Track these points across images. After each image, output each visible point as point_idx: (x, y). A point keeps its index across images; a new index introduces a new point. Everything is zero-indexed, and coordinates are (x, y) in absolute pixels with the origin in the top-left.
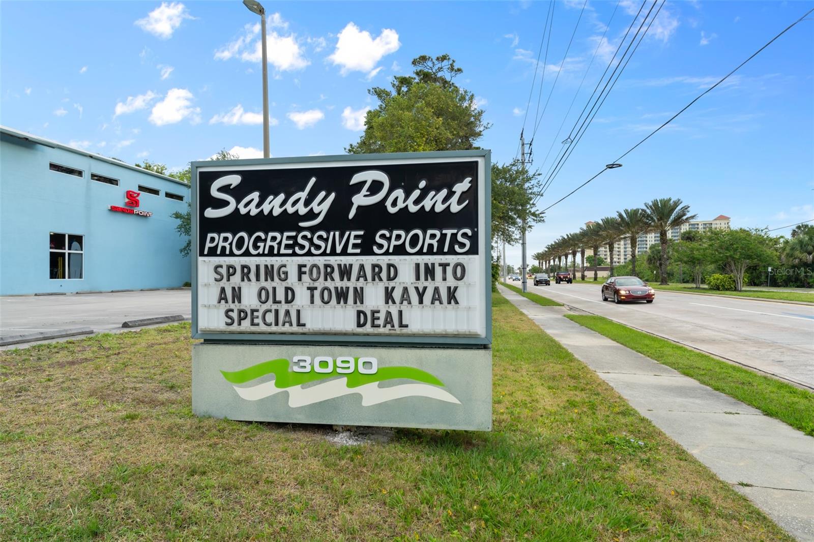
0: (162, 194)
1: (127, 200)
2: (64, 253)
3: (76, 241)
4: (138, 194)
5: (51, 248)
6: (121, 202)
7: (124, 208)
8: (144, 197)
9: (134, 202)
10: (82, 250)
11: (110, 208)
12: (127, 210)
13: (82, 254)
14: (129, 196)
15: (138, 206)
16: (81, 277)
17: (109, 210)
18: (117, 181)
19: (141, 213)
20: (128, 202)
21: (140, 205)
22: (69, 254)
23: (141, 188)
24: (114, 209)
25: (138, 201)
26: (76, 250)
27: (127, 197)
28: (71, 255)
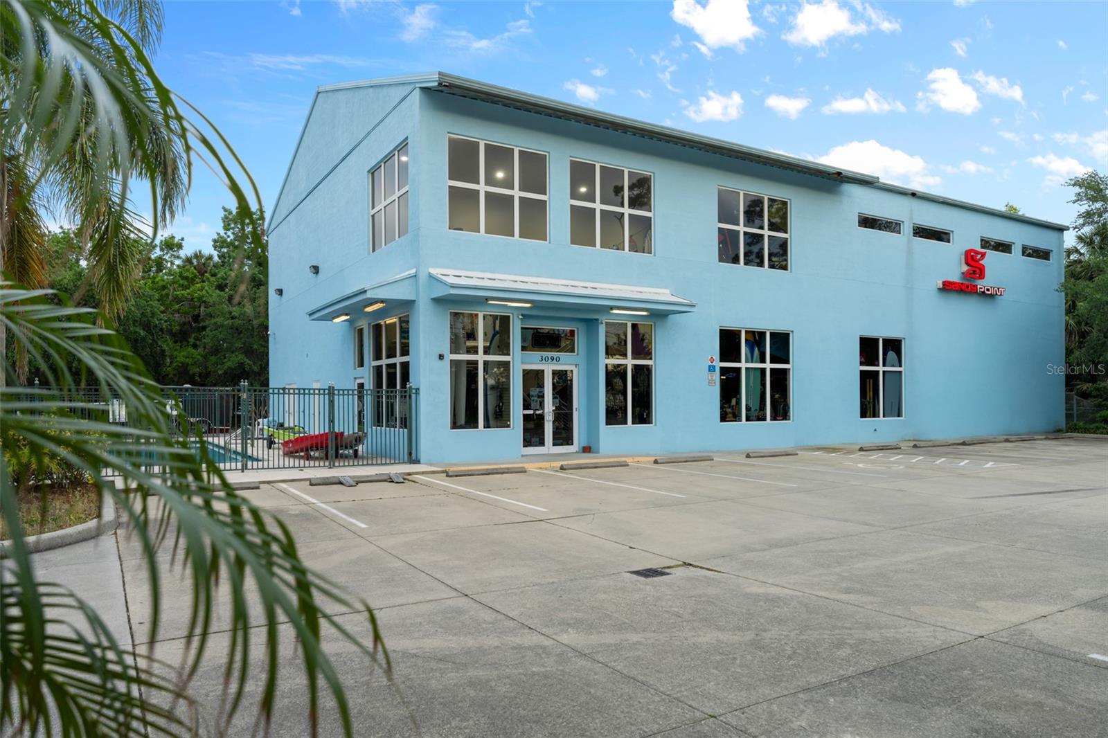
0: (1017, 250)
1: (965, 268)
2: (878, 372)
3: (892, 350)
4: (983, 255)
5: (862, 364)
6: (955, 271)
7: (962, 284)
8: (992, 260)
9: (977, 269)
10: (900, 366)
11: (941, 286)
12: (968, 287)
13: (900, 372)
14: (970, 260)
15: (983, 278)
16: (899, 415)
17: (939, 289)
18: (947, 234)
19: (988, 290)
20: (968, 271)
21: (986, 276)
22: (884, 372)
23: (985, 243)
24: (948, 287)
25: (984, 266)
26: (893, 366)
27: (967, 263)
28: (887, 375)
